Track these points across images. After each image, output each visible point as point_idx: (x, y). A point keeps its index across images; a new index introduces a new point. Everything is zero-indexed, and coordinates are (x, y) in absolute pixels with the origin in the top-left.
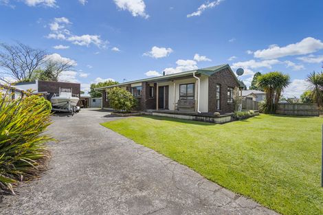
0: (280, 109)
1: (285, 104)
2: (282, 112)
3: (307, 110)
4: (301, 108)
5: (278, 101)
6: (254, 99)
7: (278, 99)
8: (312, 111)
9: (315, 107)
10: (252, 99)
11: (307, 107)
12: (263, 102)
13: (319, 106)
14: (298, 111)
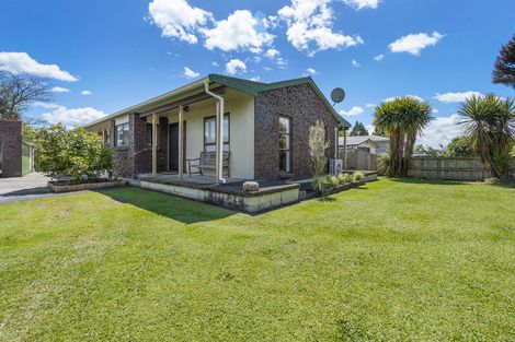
0: (415, 169)
1: (422, 159)
2: (419, 172)
3: (462, 170)
4: (452, 165)
5: (411, 152)
6: (373, 151)
7: (410, 149)
8: (470, 170)
9: (477, 162)
10: (369, 150)
11: (463, 164)
12: (385, 155)
13: (483, 161)
14: (446, 170)
